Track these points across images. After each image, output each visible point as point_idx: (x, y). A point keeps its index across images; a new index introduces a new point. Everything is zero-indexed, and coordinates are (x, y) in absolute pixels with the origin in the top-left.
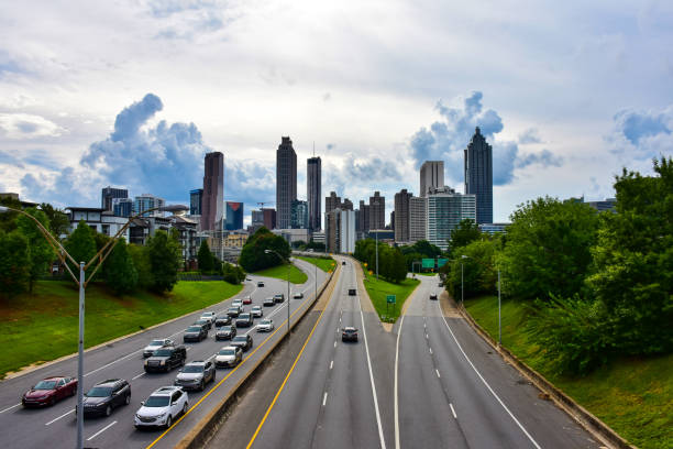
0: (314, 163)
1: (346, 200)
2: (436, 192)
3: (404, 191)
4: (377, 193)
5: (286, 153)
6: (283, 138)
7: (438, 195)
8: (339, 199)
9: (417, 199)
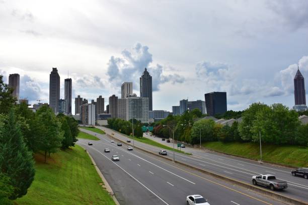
0: (68, 82)
1: (85, 99)
2: (130, 96)
3: (114, 96)
4: (100, 97)
5: (54, 75)
6: (53, 68)
7: (132, 98)
8: (82, 99)
9: (120, 100)
